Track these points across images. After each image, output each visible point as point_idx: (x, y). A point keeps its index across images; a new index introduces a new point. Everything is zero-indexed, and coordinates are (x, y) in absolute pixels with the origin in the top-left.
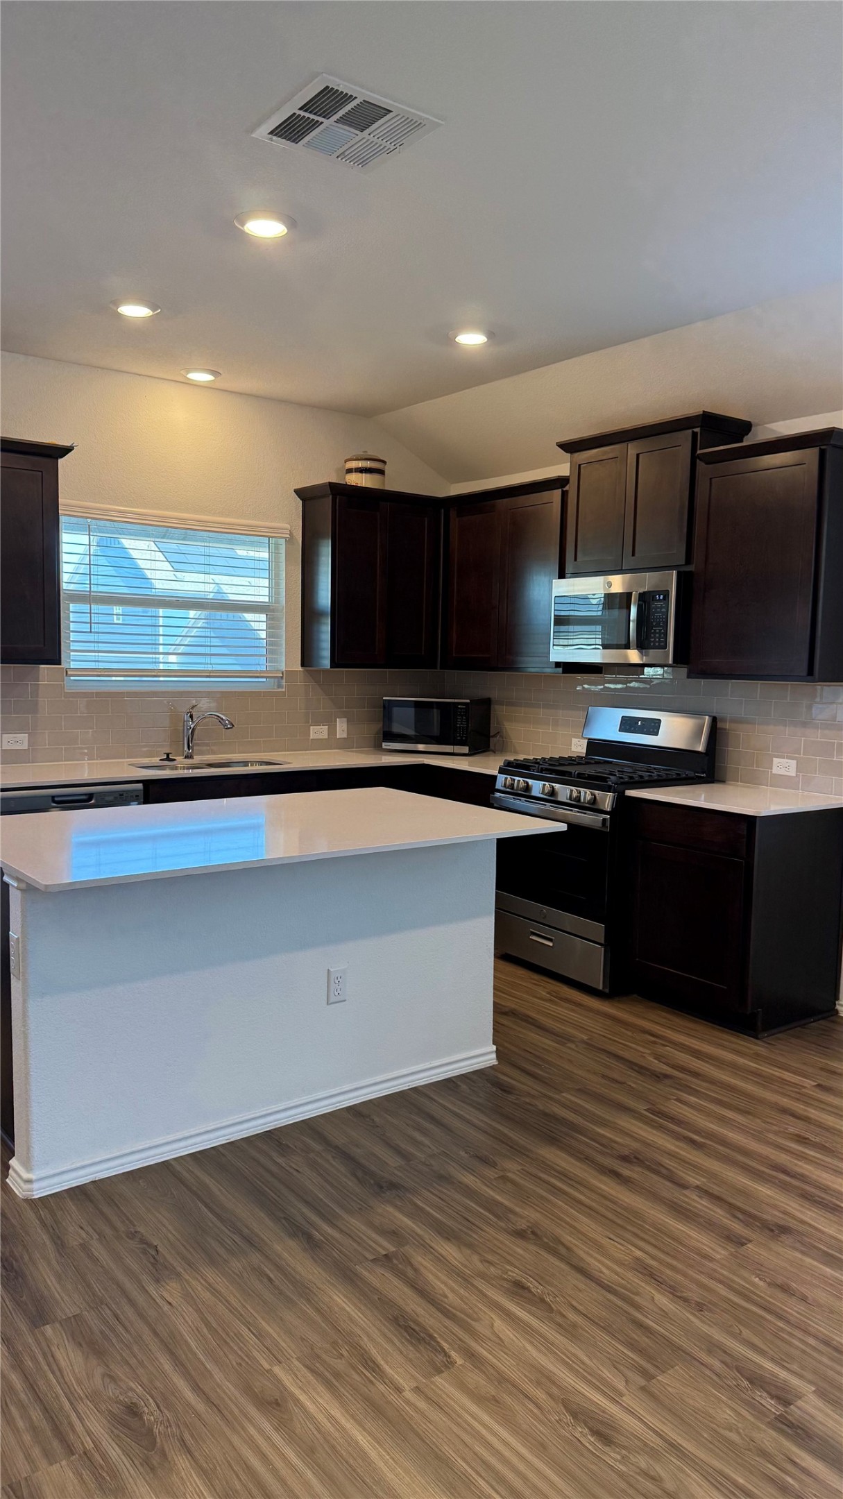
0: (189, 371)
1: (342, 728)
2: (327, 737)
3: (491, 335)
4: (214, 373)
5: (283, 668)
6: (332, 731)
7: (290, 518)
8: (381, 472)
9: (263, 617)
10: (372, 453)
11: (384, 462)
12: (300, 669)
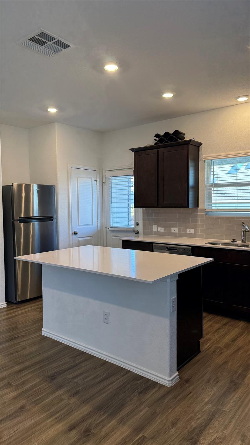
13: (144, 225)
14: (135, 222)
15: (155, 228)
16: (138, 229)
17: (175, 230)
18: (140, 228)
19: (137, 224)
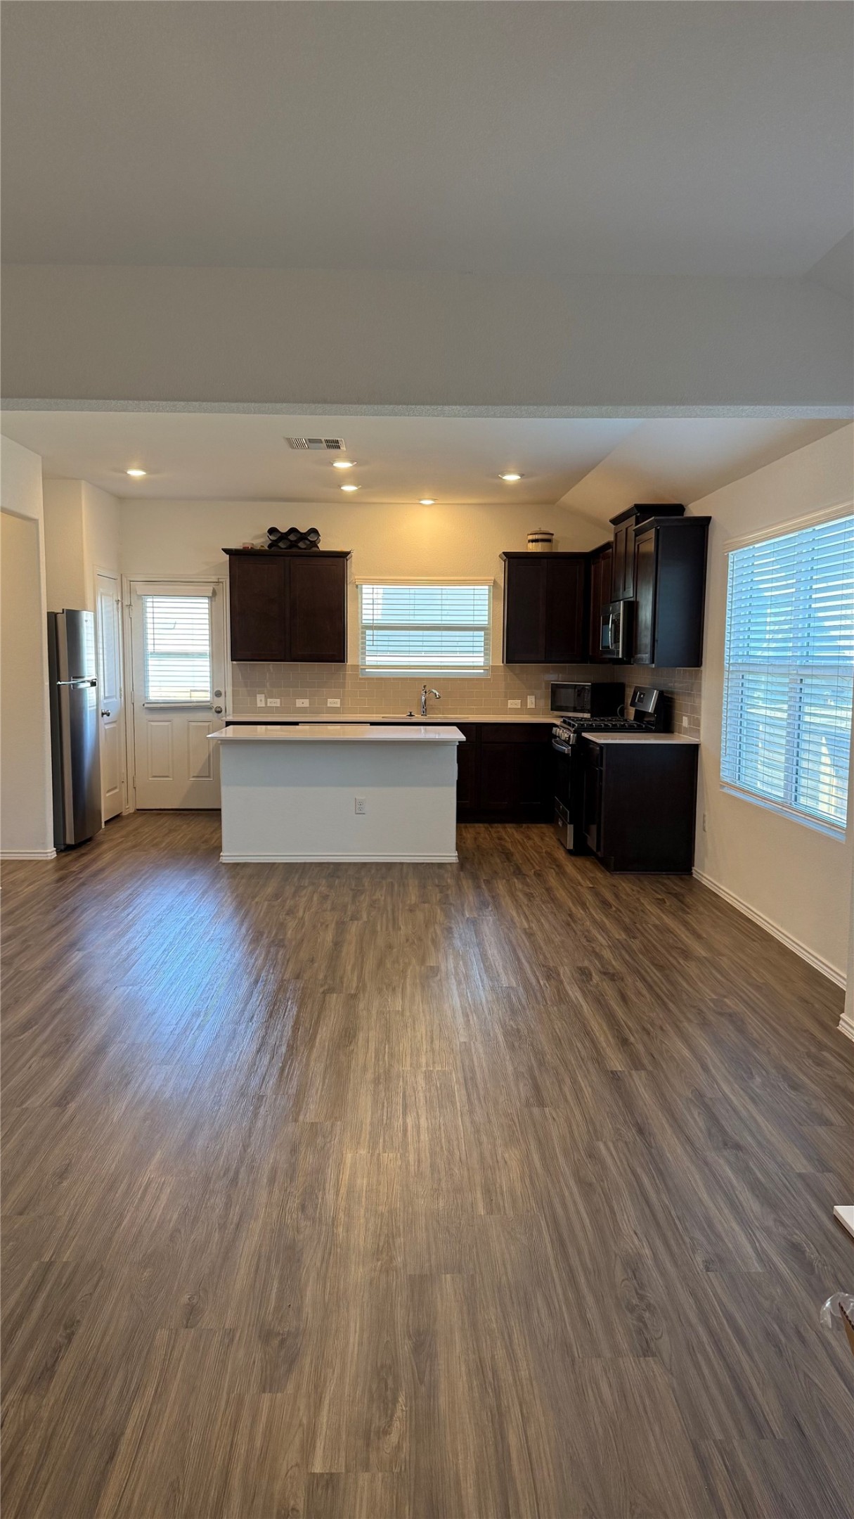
0: (420, 500)
1: (531, 702)
2: (519, 707)
3: (522, 475)
4: (434, 500)
5: (491, 664)
6: (524, 703)
7: (498, 571)
8: (549, 541)
9: (482, 633)
10: (545, 529)
11: (552, 534)
12: (502, 664)
13: (234, 694)
14: (213, 690)
15: (261, 700)
16: (219, 702)
17: (302, 703)
18: (227, 702)
19: (218, 694)
